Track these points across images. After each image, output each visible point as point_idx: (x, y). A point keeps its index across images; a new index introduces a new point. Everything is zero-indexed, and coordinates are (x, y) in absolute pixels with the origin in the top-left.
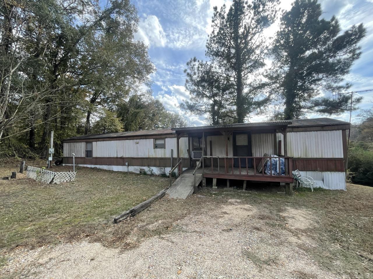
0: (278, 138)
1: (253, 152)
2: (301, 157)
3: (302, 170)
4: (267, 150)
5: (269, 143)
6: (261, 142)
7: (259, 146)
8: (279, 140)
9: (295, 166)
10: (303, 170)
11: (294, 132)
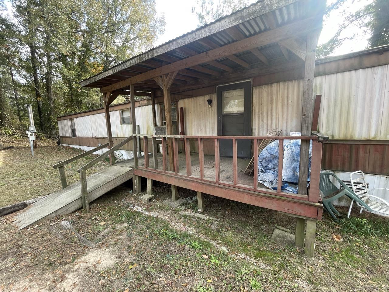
0: (315, 91)
1: (254, 127)
2: (375, 137)
3: (374, 173)
4: (285, 121)
5: (290, 105)
6: (272, 104)
7: (267, 116)
8: (318, 94)
9: (354, 159)
10: (377, 170)
11: (364, 68)
